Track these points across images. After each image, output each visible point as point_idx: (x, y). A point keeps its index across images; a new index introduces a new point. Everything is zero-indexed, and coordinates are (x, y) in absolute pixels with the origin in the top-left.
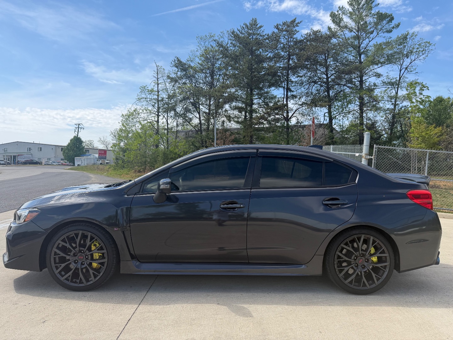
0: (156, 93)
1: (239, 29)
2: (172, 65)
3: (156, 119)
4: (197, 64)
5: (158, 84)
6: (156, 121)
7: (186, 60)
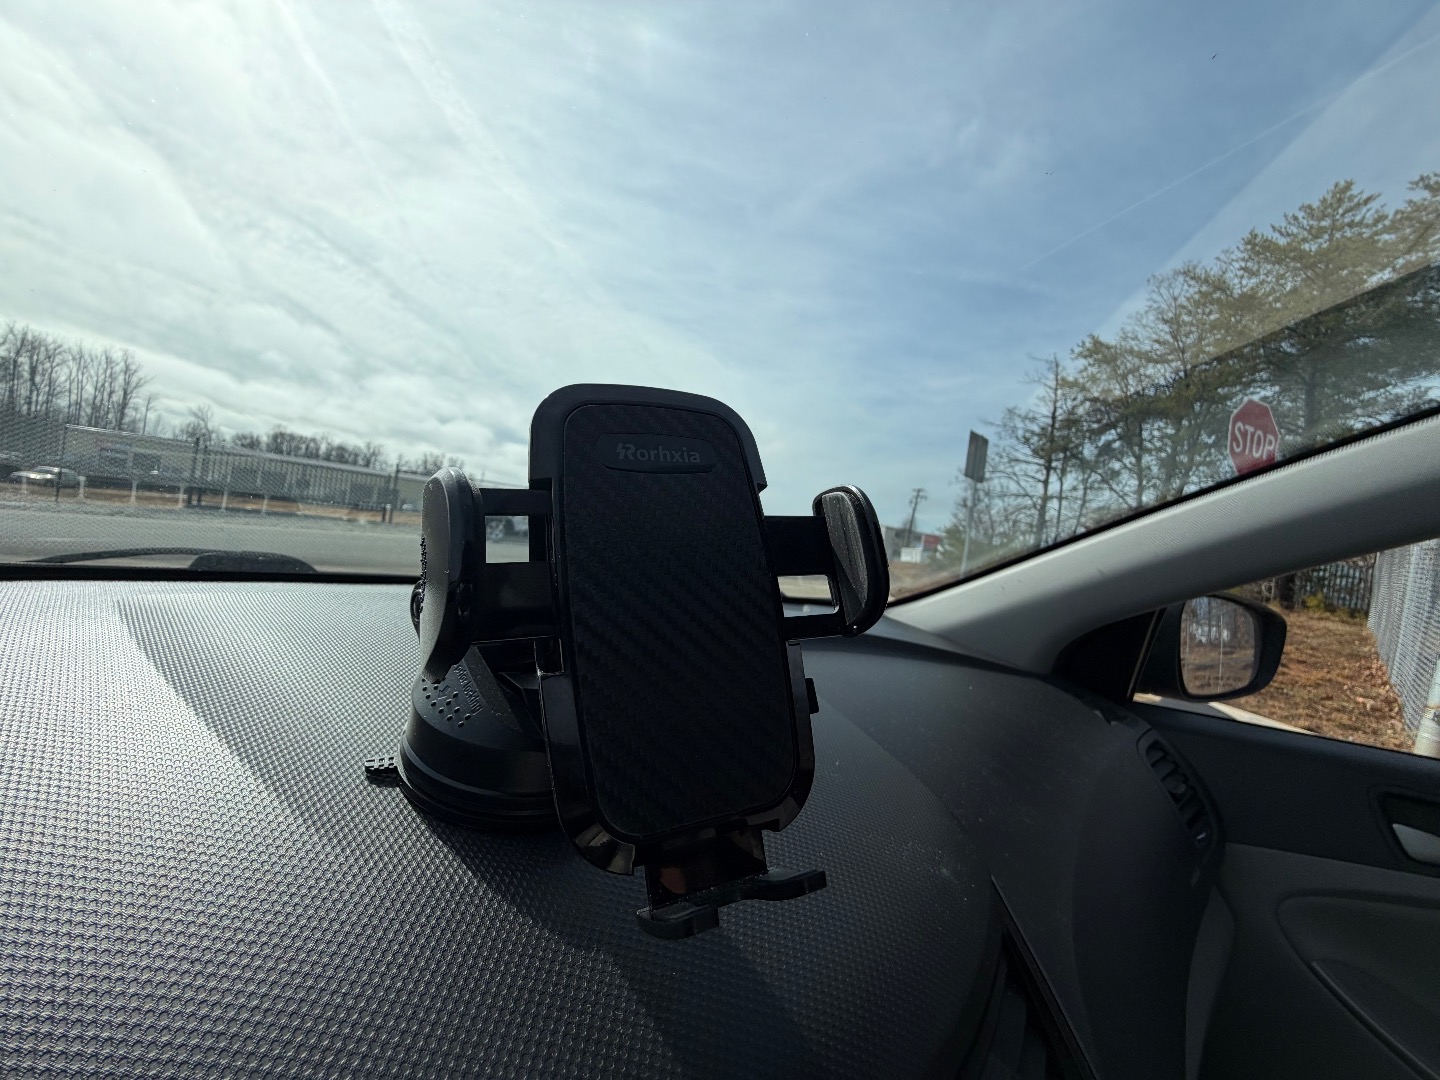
1: (1276, 225)
2: (1073, 356)
6: (1041, 481)
7: (1117, 339)
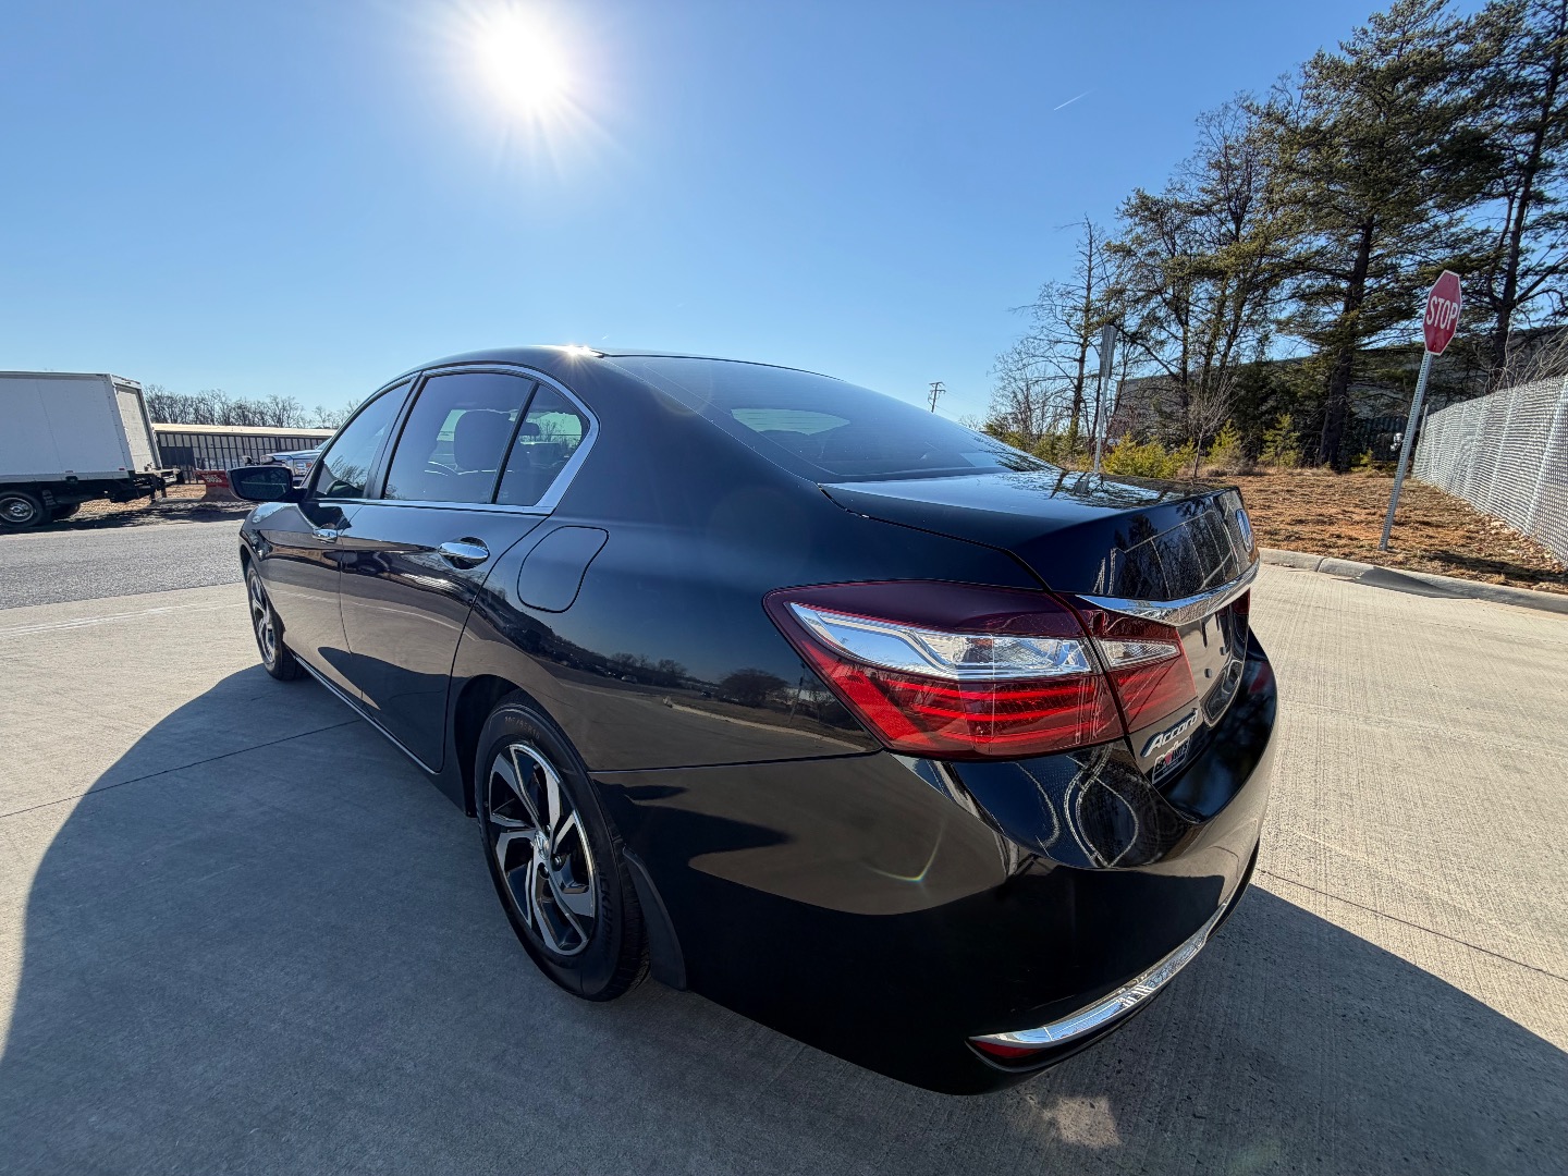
0: (1085, 293)
1: (1345, 42)
2: (1119, 215)
3: (1078, 357)
4: (1195, 192)
5: (1090, 270)
6: (1075, 360)
7: (1164, 192)
